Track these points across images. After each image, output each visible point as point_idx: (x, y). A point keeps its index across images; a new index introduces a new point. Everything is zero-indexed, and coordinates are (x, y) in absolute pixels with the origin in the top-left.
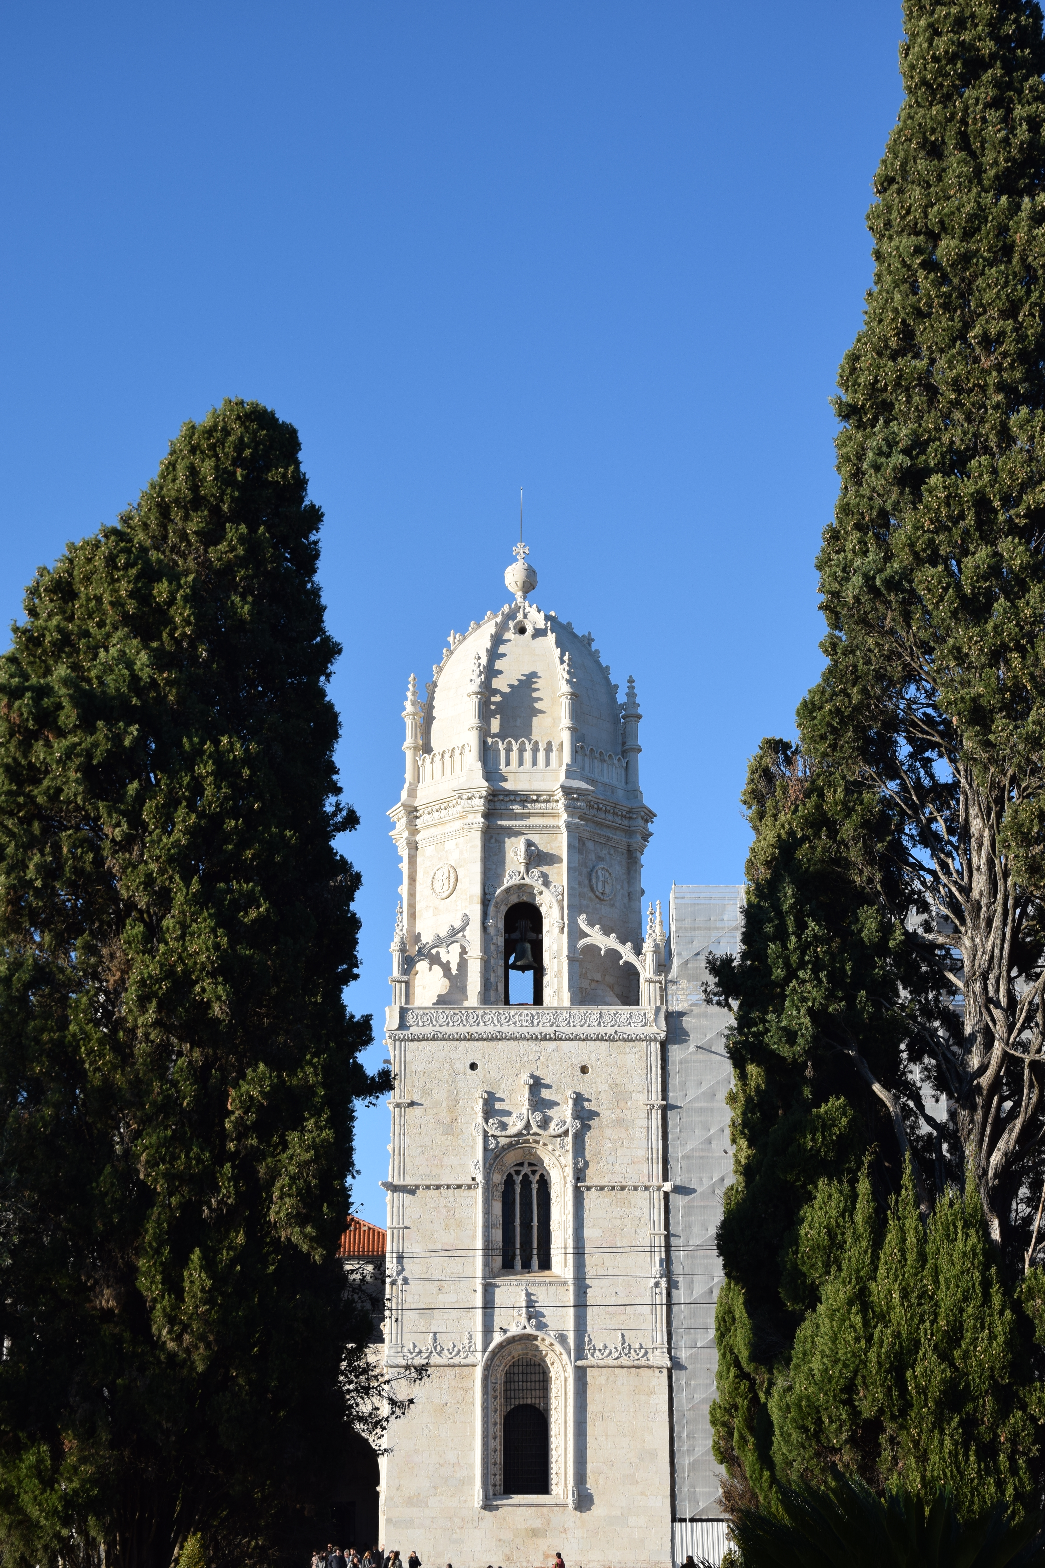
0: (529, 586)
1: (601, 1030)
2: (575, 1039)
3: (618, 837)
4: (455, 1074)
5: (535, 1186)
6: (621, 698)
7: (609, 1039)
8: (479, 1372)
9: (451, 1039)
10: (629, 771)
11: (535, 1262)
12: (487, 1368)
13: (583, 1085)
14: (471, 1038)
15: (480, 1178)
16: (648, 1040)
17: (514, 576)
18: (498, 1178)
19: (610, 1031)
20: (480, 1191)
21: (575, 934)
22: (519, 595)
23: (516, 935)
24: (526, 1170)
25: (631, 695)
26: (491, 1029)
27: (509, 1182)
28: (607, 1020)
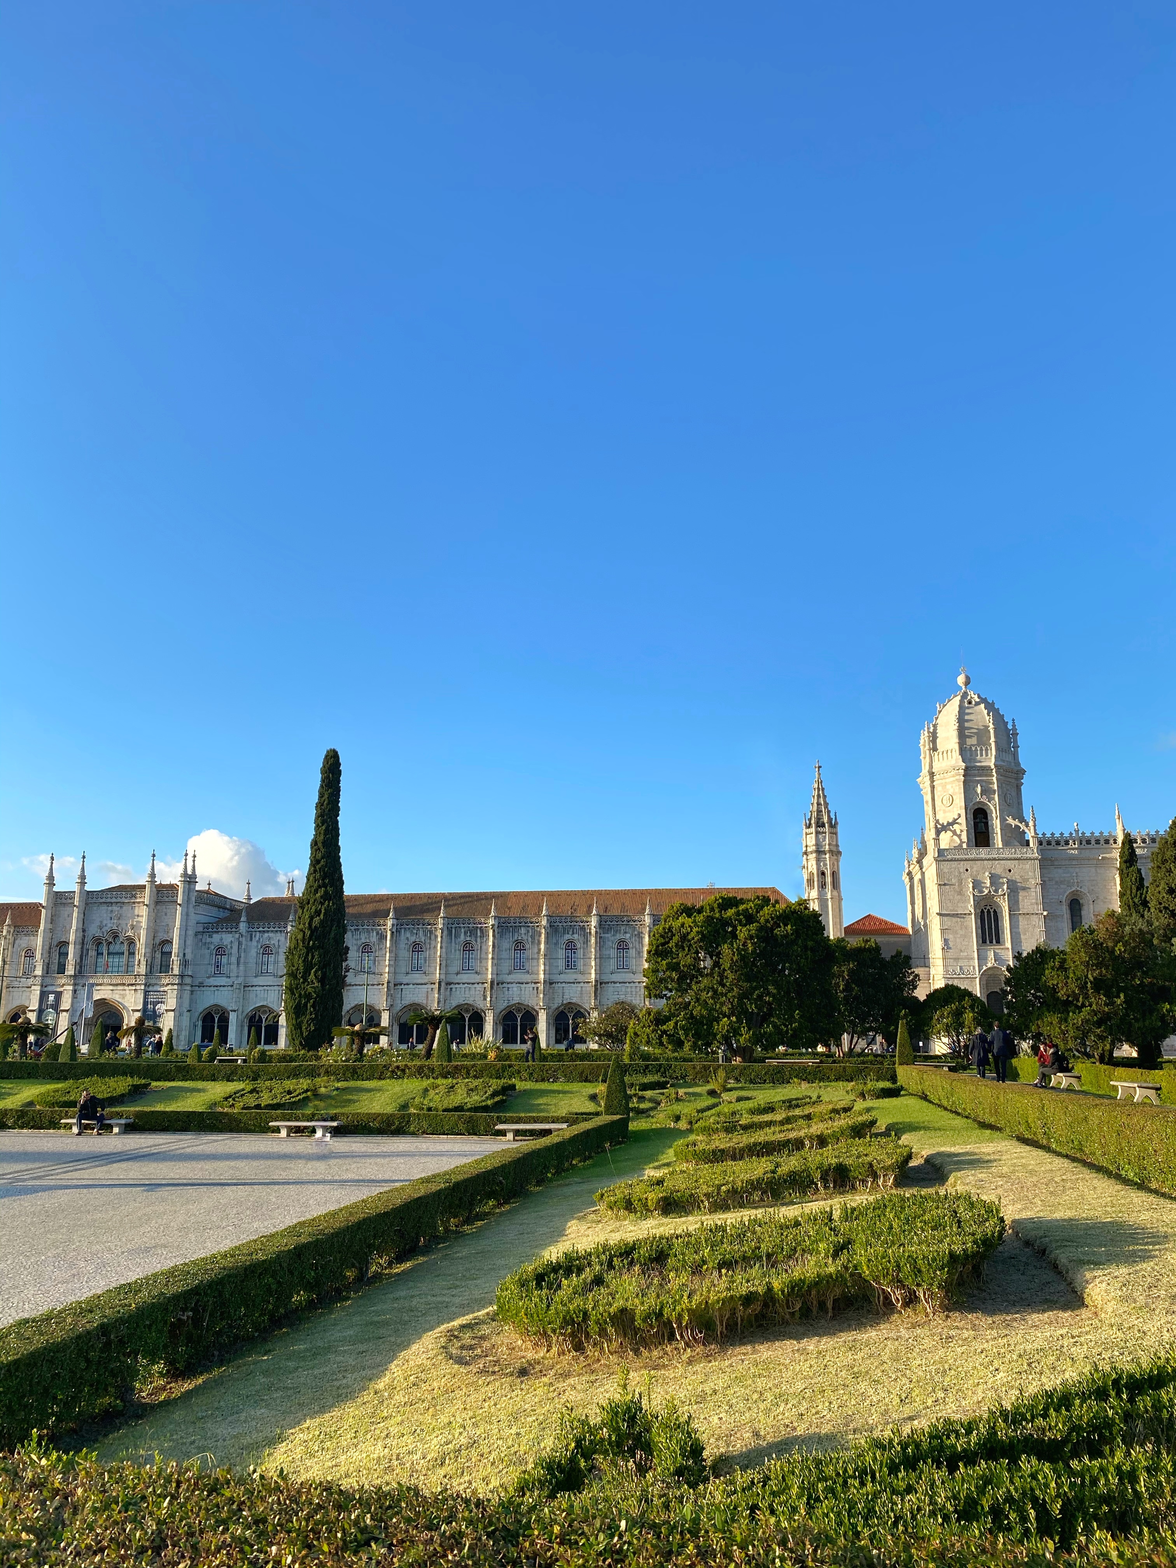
0: (967, 682)
1: (1016, 856)
2: (1007, 859)
3: (1013, 781)
4: (960, 873)
5: (992, 914)
6: (1010, 727)
7: (1019, 859)
8: (978, 980)
9: (958, 860)
10: (1015, 755)
11: (994, 941)
12: (980, 979)
13: (1010, 876)
14: (966, 860)
15: (973, 911)
16: (1034, 859)
17: (961, 680)
18: (979, 911)
19: (1019, 856)
20: (973, 916)
21: (1003, 820)
22: (963, 687)
23: (978, 820)
24: (988, 907)
25: (1014, 725)
26: (973, 856)
27: (982, 912)
28: (1018, 852)
